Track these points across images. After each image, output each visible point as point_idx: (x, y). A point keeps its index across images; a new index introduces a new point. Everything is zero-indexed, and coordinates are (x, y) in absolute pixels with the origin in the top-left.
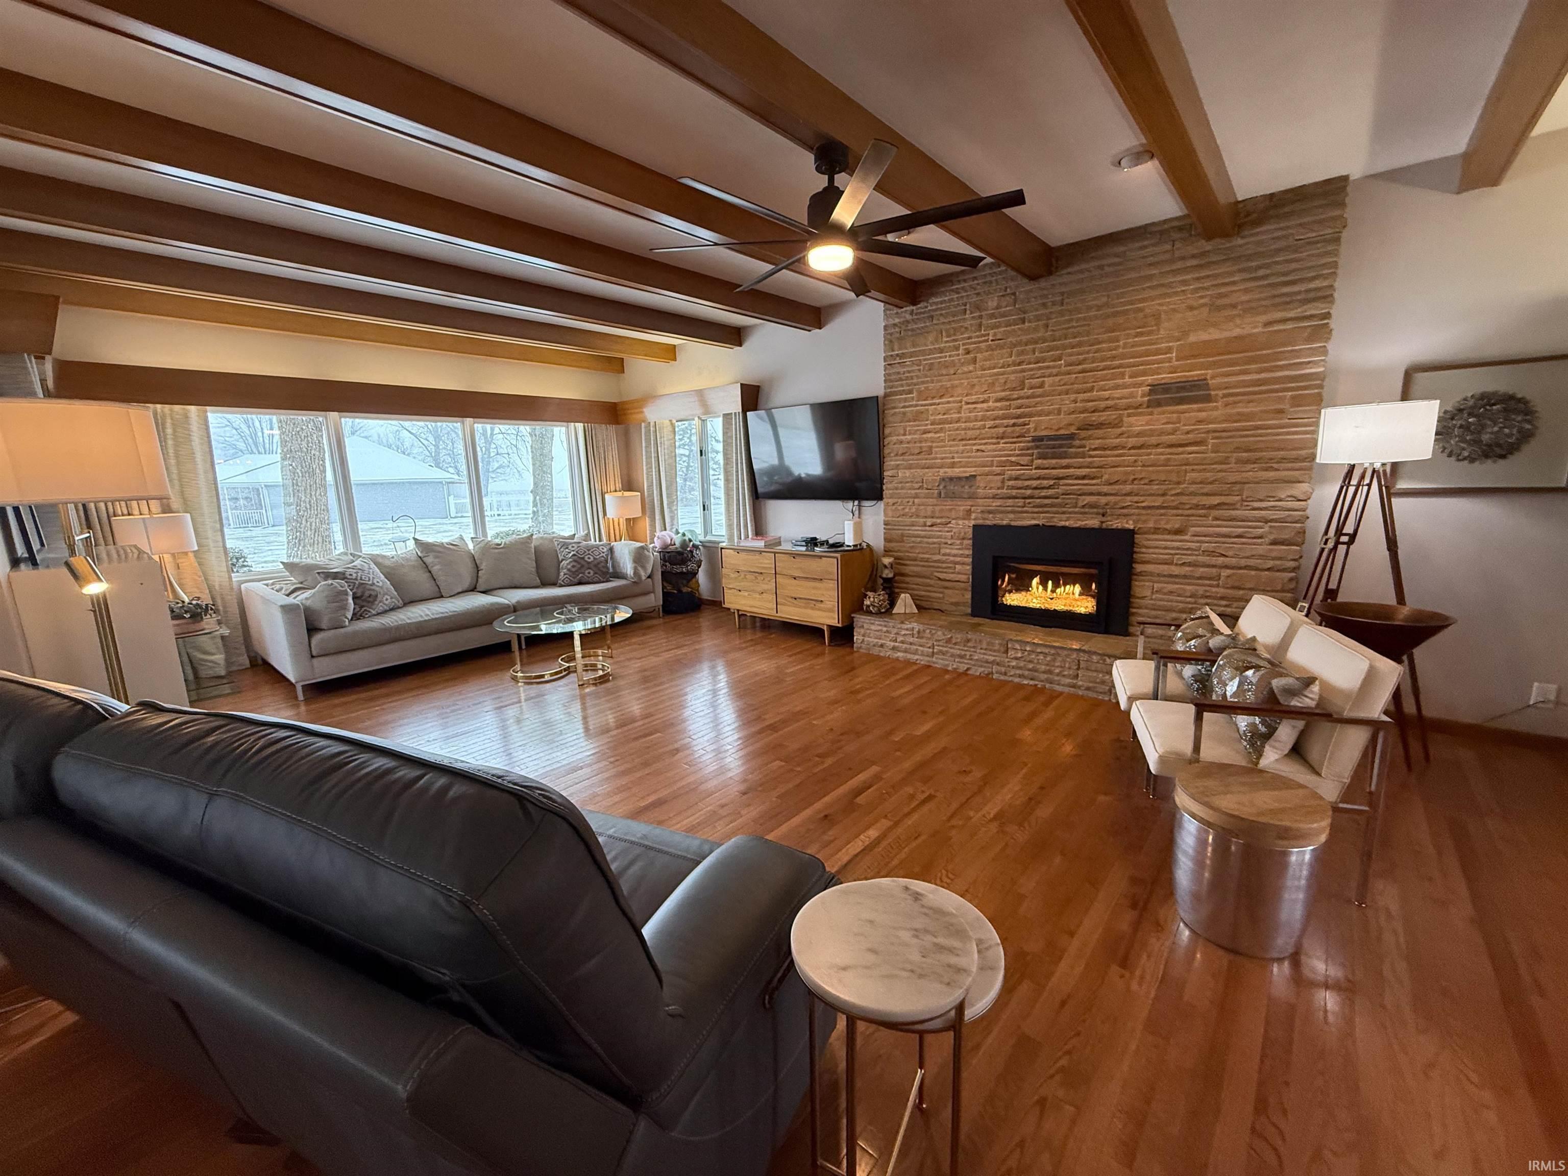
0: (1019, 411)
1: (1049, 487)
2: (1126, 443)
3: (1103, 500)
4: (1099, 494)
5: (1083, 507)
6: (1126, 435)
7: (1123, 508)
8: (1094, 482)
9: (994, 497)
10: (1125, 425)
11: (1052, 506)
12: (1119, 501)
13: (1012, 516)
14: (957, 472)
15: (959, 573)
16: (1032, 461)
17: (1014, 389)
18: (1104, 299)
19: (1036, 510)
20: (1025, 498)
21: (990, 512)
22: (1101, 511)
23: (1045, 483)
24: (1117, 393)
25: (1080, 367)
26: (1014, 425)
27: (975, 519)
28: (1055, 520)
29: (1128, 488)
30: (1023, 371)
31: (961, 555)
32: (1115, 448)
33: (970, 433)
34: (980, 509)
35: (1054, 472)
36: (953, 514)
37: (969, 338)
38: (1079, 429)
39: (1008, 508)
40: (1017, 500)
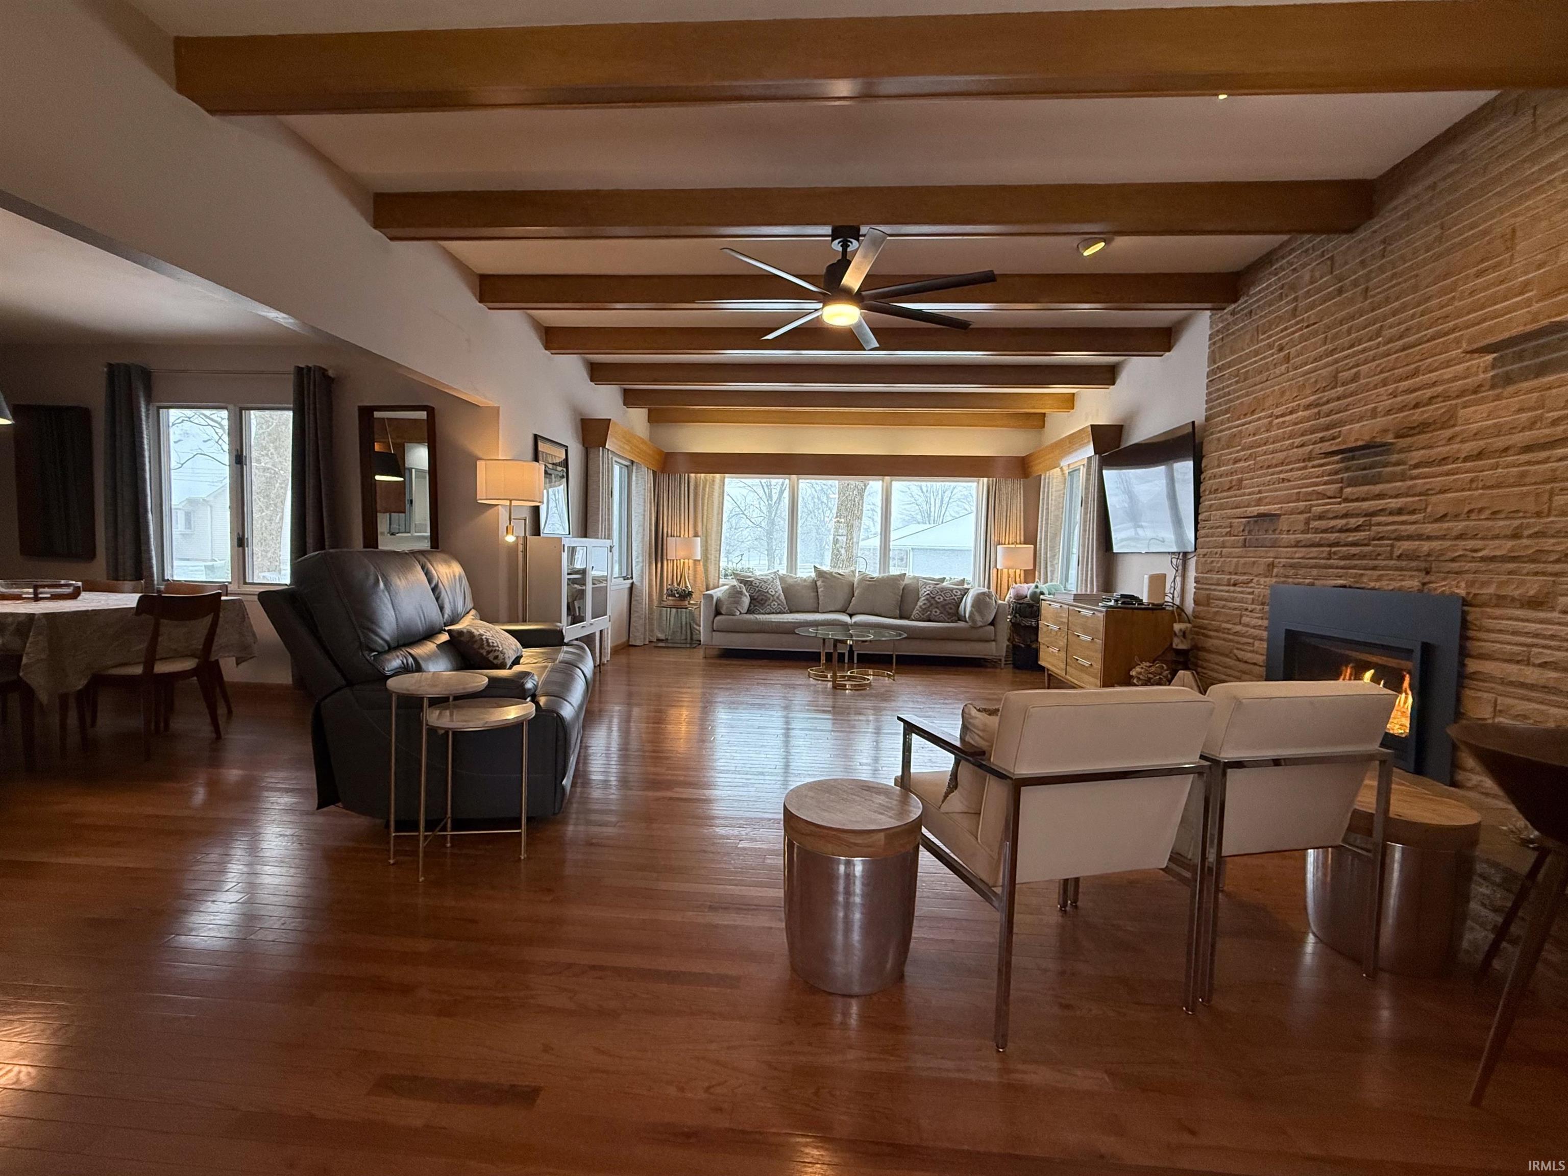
0: (1329, 419)
1: (1357, 529)
2: (1459, 451)
3: (1426, 546)
4: (1420, 537)
5: (1399, 557)
6: (1459, 439)
7: (1453, 560)
8: (1414, 518)
9: (1297, 544)
10: (1460, 421)
11: (1363, 557)
12: (1447, 549)
15: (1257, 652)
16: (1342, 489)
17: (1324, 390)
18: (1438, 232)
19: (1342, 563)
20: (1330, 546)
21: (1292, 566)
22: (1423, 565)
23: (1353, 522)
24: (1448, 373)
25: (1401, 342)
26: (1322, 440)
27: (1276, 576)
29: (1459, 526)
30: (1336, 361)
31: (1259, 627)
32: (1444, 460)
33: (1277, 457)
34: (1282, 561)
35: (1365, 505)
36: (1255, 570)
37: (1286, 329)
38: (1397, 437)
39: (1311, 561)
40: (1321, 549)
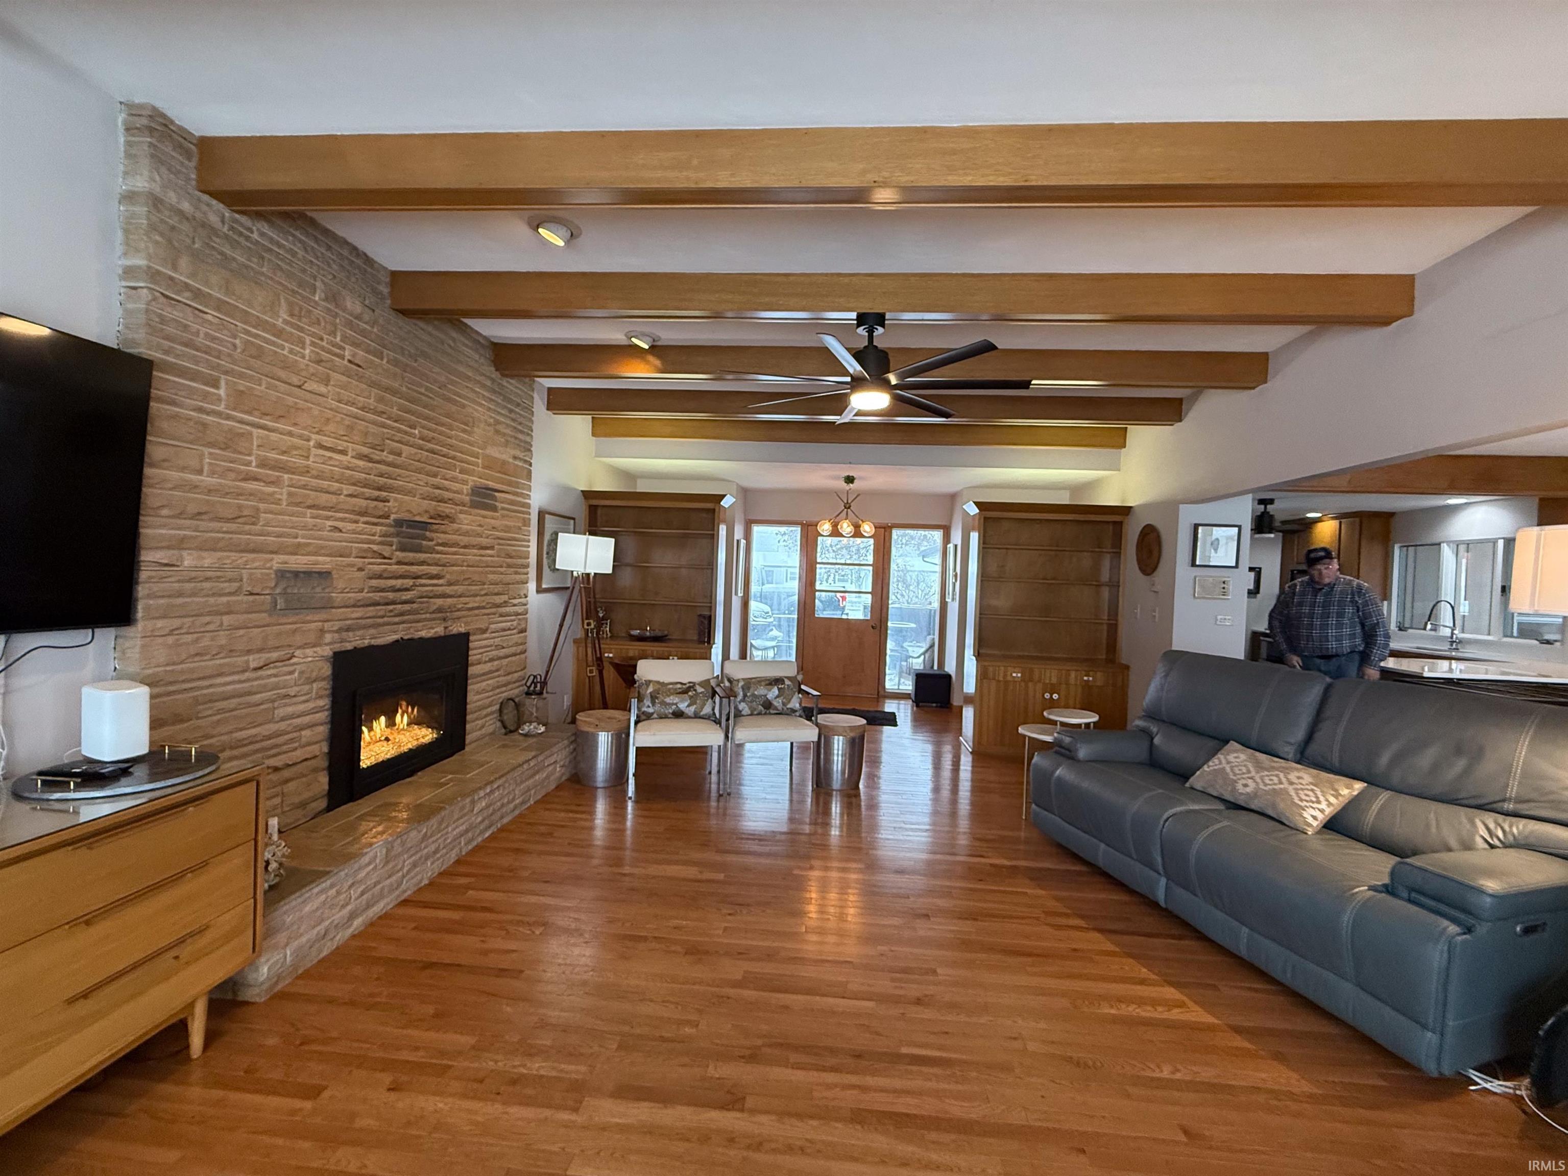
0: (382, 480)
1: (408, 589)
2: (459, 540)
3: (447, 602)
4: (443, 596)
5: (433, 611)
6: (459, 533)
7: (458, 610)
8: (440, 582)
9: (354, 605)
10: (459, 521)
11: (409, 613)
12: (456, 603)
13: (372, 631)
14: (299, 562)
15: (309, 744)
16: (392, 552)
17: (374, 447)
18: (444, 379)
19: (397, 620)
20: (386, 604)
21: (348, 629)
22: (445, 615)
23: (404, 583)
24: (453, 486)
25: (428, 445)
26: (376, 498)
27: (331, 644)
28: (412, 630)
29: (460, 588)
30: (382, 425)
32: (452, 545)
33: (324, 499)
34: (337, 625)
35: (412, 569)
36: (298, 639)
37: (320, 338)
38: (430, 518)
39: (368, 620)
40: (379, 608)
